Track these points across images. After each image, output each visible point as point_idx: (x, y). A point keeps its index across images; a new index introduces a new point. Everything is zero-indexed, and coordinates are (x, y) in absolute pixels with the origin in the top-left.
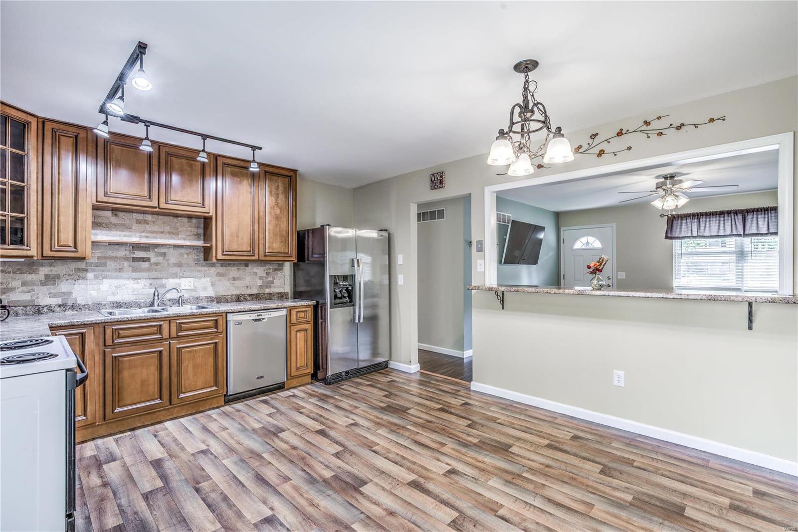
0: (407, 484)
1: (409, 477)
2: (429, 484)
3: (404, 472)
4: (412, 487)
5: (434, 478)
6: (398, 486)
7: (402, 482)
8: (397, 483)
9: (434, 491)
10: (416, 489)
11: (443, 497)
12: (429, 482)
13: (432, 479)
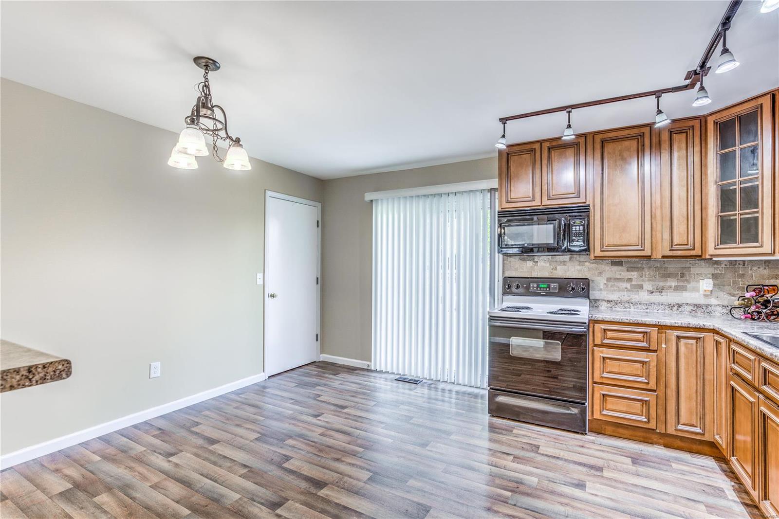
0: (328, 484)
1: (327, 492)
2: (305, 487)
3: (333, 497)
4: (323, 482)
5: (299, 495)
6: (337, 481)
7: (334, 485)
8: (339, 484)
9: (300, 480)
10: (319, 481)
11: (292, 477)
12: (305, 489)
13: (302, 493)
